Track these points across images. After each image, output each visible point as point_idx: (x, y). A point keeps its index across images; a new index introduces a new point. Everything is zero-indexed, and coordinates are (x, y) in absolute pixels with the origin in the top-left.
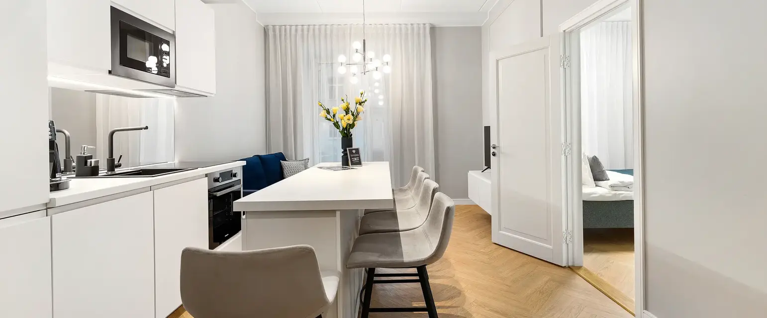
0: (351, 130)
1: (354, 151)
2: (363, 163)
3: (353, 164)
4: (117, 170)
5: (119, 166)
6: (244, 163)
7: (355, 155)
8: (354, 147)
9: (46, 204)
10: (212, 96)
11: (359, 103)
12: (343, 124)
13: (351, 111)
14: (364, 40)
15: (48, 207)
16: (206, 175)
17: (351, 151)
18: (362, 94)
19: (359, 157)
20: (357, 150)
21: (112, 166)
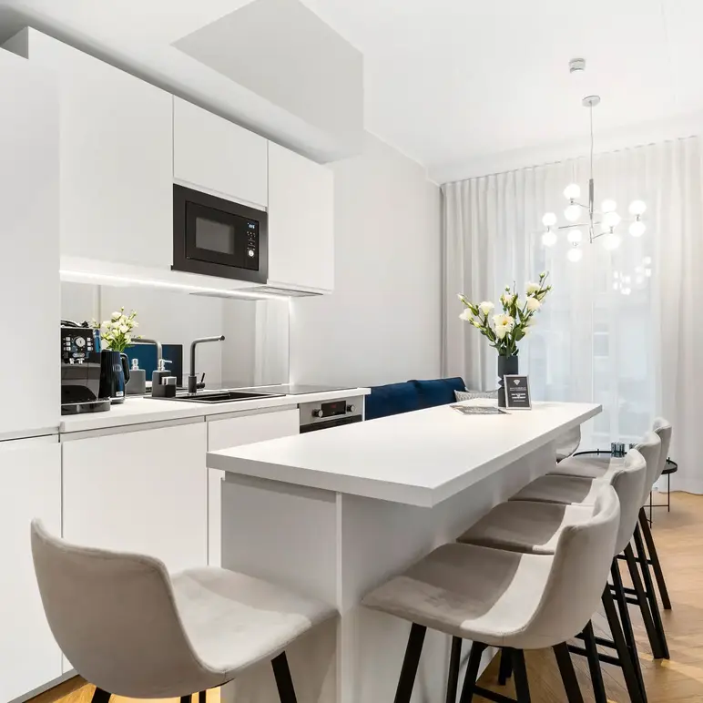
0: (517, 343)
1: (517, 382)
2: (532, 402)
3: (512, 404)
4: (199, 392)
5: (202, 386)
6: (368, 392)
7: (520, 389)
8: (522, 373)
9: (59, 428)
10: (330, 293)
11: (536, 292)
12: (500, 332)
13: (519, 310)
14: (591, 181)
15: (60, 432)
16: (298, 406)
17: (510, 381)
18: (542, 277)
19: (526, 392)
20: (524, 381)
21: (194, 386)
